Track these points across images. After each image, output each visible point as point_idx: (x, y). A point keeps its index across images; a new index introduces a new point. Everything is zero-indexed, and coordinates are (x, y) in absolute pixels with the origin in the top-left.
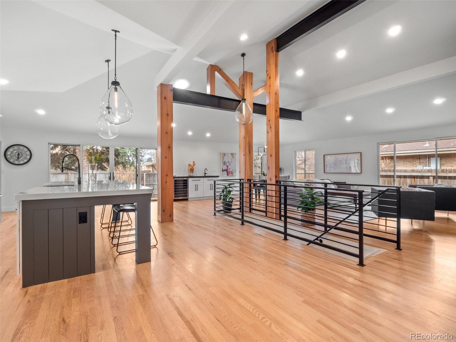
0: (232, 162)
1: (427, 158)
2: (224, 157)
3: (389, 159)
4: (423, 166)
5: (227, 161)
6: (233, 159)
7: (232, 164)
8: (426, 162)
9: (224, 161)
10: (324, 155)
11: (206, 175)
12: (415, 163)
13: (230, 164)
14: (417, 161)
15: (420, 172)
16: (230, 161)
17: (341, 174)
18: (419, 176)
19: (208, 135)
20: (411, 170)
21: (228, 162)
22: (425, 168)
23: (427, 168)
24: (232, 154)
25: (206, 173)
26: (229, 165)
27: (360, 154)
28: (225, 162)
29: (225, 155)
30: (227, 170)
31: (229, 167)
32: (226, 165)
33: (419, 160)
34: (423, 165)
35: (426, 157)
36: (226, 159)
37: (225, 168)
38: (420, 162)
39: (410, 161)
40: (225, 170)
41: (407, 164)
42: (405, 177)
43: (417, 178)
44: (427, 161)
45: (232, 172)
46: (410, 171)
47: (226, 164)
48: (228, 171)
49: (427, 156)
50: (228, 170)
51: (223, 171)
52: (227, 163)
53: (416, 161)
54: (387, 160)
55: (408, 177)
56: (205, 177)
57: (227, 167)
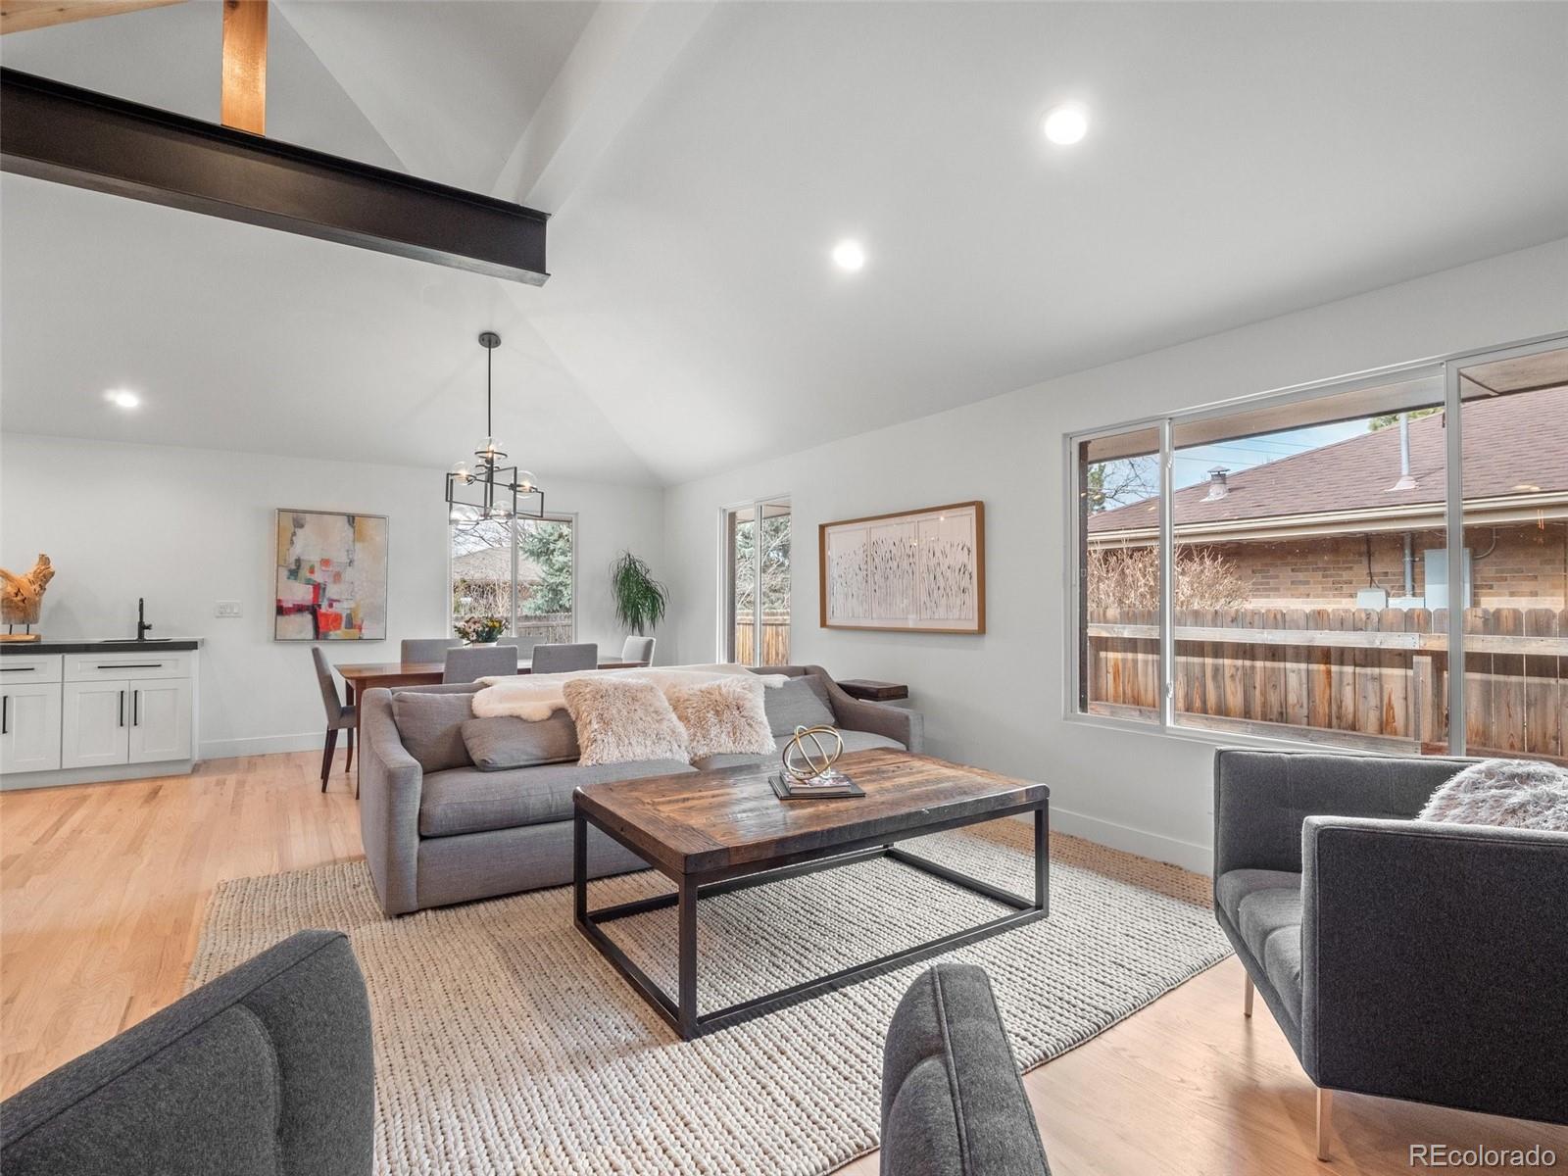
0: (351, 563)
1: (1407, 552)
2: (294, 534)
3: (1215, 559)
4: (1388, 595)
5: (313, 557)
6: (358, 545)
7: (349, 574)
8: (1399, 570)
9: (292, 559)
10: (822, 528)
11: (148, 635)
12: (1345, 575)
13: (337, 577)
14: (1356, 566)
15: (1355, 629)
16: (340, 557)
17: (891, 637)
18: (1354, 648)
19: (126, 400)
20: (1307, 616)
21: (326, 562)
22: (1394, 603)
23: (1405, 603)
24: (351, 519)
25: (149, 628)
26: (329, 580)
27: (972, 510)
28: (298, 561)
29: (299, 524)
30: (313, 610)
31: (332, 591)
32: (308, 582)
33: (1365, 561)
34: (1388, 586)
35: (1402, 548)
36: (307, 546)
37: (301, 593)
38: (1370, 574)
39: (1325, 569)
40: (299, 609)
41: (1308, 583)
42: (1275, 653)
43: (1342, 663)
44: (1404, 563)
45: (350, 618)
46: (1303, 622)
47: (304, 573)
48: (326, 615)
49: (1408, 541)
50: (324, 608)
51: (281, 610)
52: (312, 571)
53: (1351, 568)
54: (1208, 562)
55: (1290, 653)
56: (141, 645)
57: (318, 589)
